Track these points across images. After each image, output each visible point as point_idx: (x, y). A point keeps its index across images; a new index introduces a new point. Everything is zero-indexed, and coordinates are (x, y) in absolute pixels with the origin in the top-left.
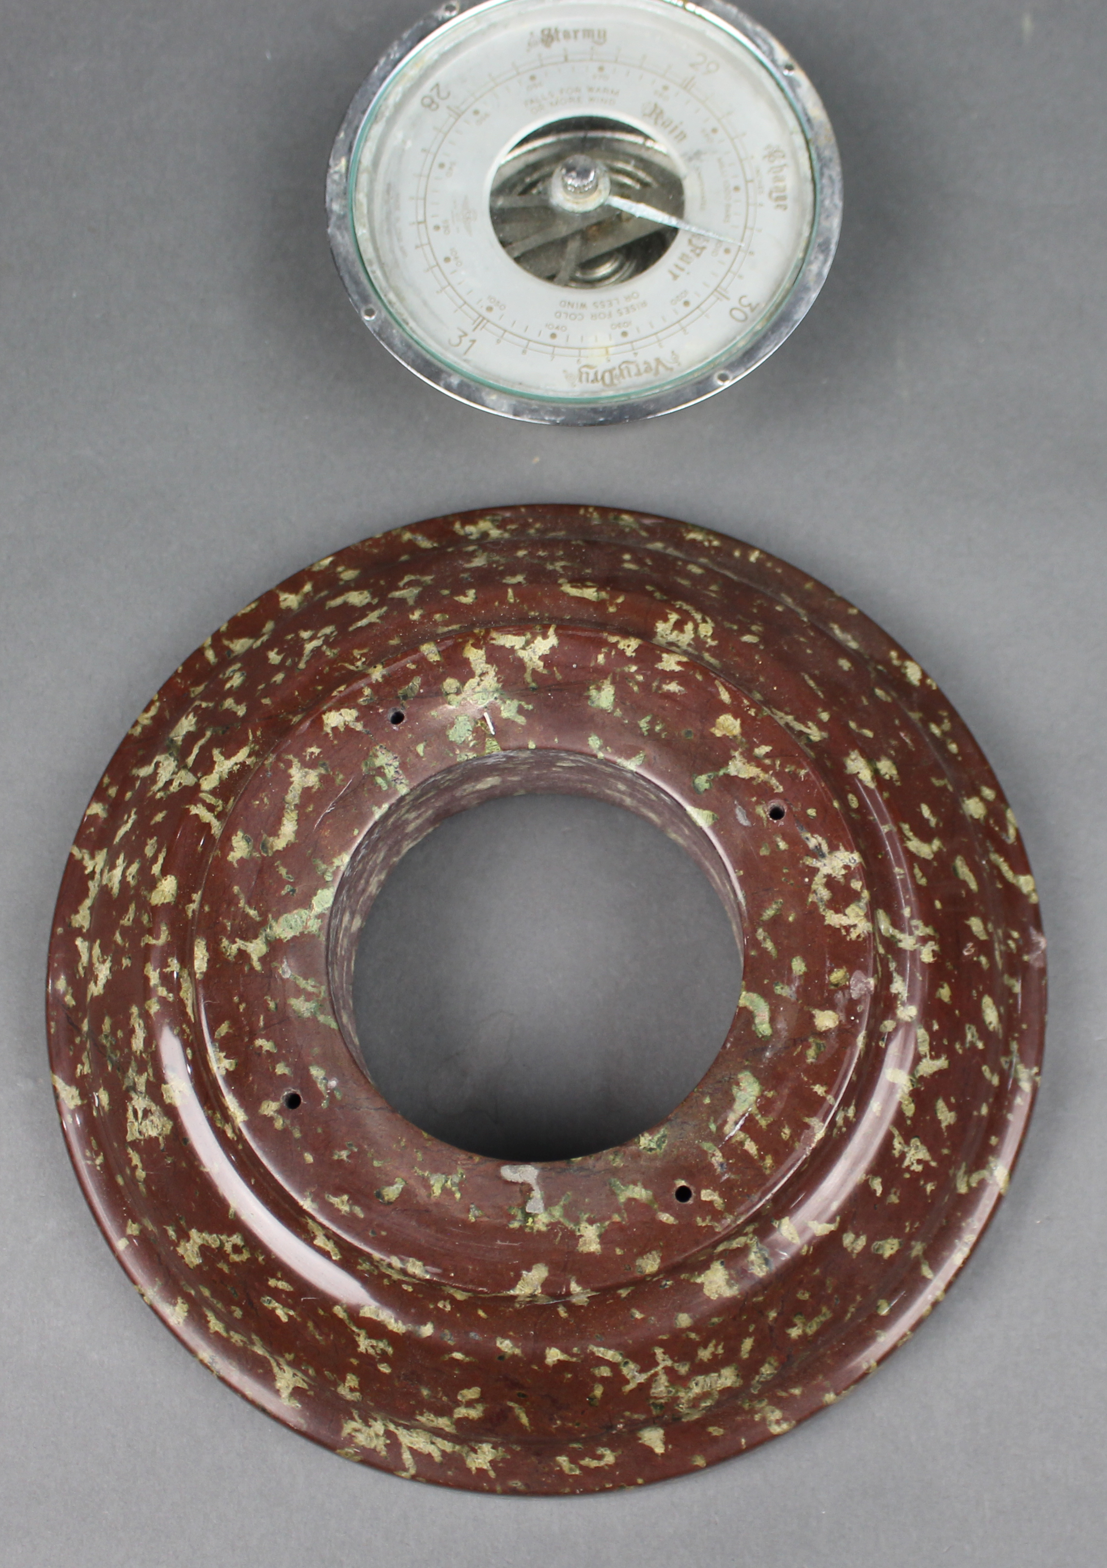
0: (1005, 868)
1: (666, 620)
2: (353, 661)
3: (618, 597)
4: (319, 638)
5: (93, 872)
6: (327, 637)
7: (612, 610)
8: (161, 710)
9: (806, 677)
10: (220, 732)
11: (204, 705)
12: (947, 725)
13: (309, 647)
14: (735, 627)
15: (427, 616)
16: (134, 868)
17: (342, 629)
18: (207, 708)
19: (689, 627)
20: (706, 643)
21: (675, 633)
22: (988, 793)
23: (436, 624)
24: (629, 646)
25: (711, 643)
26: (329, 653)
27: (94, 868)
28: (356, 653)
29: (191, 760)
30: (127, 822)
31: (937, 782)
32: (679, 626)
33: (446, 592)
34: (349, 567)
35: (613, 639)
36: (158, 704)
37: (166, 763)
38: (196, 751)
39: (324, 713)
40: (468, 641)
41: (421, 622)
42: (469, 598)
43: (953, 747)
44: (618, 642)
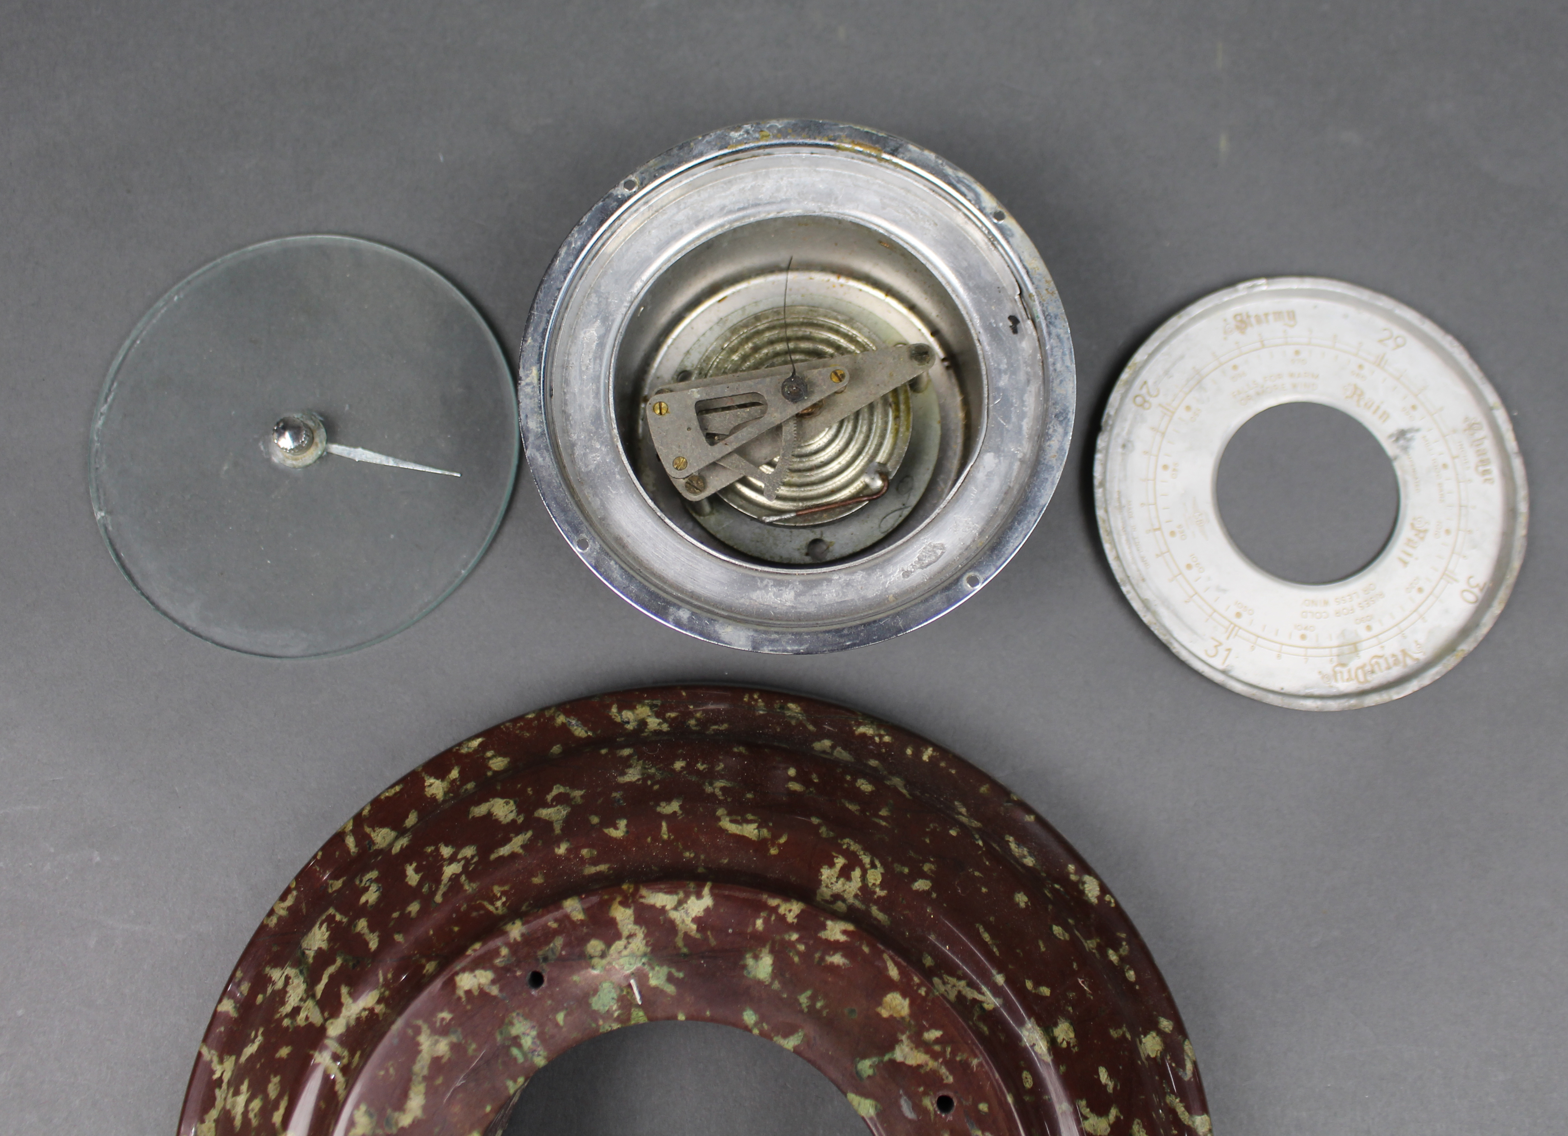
0: (1180, 1109)
1: (832, 865)
2: (492, 900)
3: (780, 837)
4: (459, 861)
5: (220, 1079)
6: (467, 861)
7: (773, 851)
8: (297, 899)
9: (981, 930)
10: (351, 964)
11: (338, 917)
12: (1125, 949)
13: (450, 870)
14: (906, 870)
15: (574, 851)
16: (256, 1104)
17: (484, 851)
18: (340, 922)
19: (857, 873)
20: (875, 893)
21: (842, 880)
22: (1166, 1025)
23: (583, 860)
24: (790, 911)
25: (880, 893)
26: (469, 887)
27: (222, 1074)
28: (497, 890)
29: (320, 988)
30: (253, 1041)
31: (1114, 1034)
32: (845, 873)
33: (595, 820)
34: (499, 753)
35: (773, 902)
36: (295, 893)
37: (296, 981)
38: (325, 980)
39: (457, 973)
40: (614, 899)
41: (567, 858)
42: (619, 831)
43: (1131, 975)
44: (778, 906)
